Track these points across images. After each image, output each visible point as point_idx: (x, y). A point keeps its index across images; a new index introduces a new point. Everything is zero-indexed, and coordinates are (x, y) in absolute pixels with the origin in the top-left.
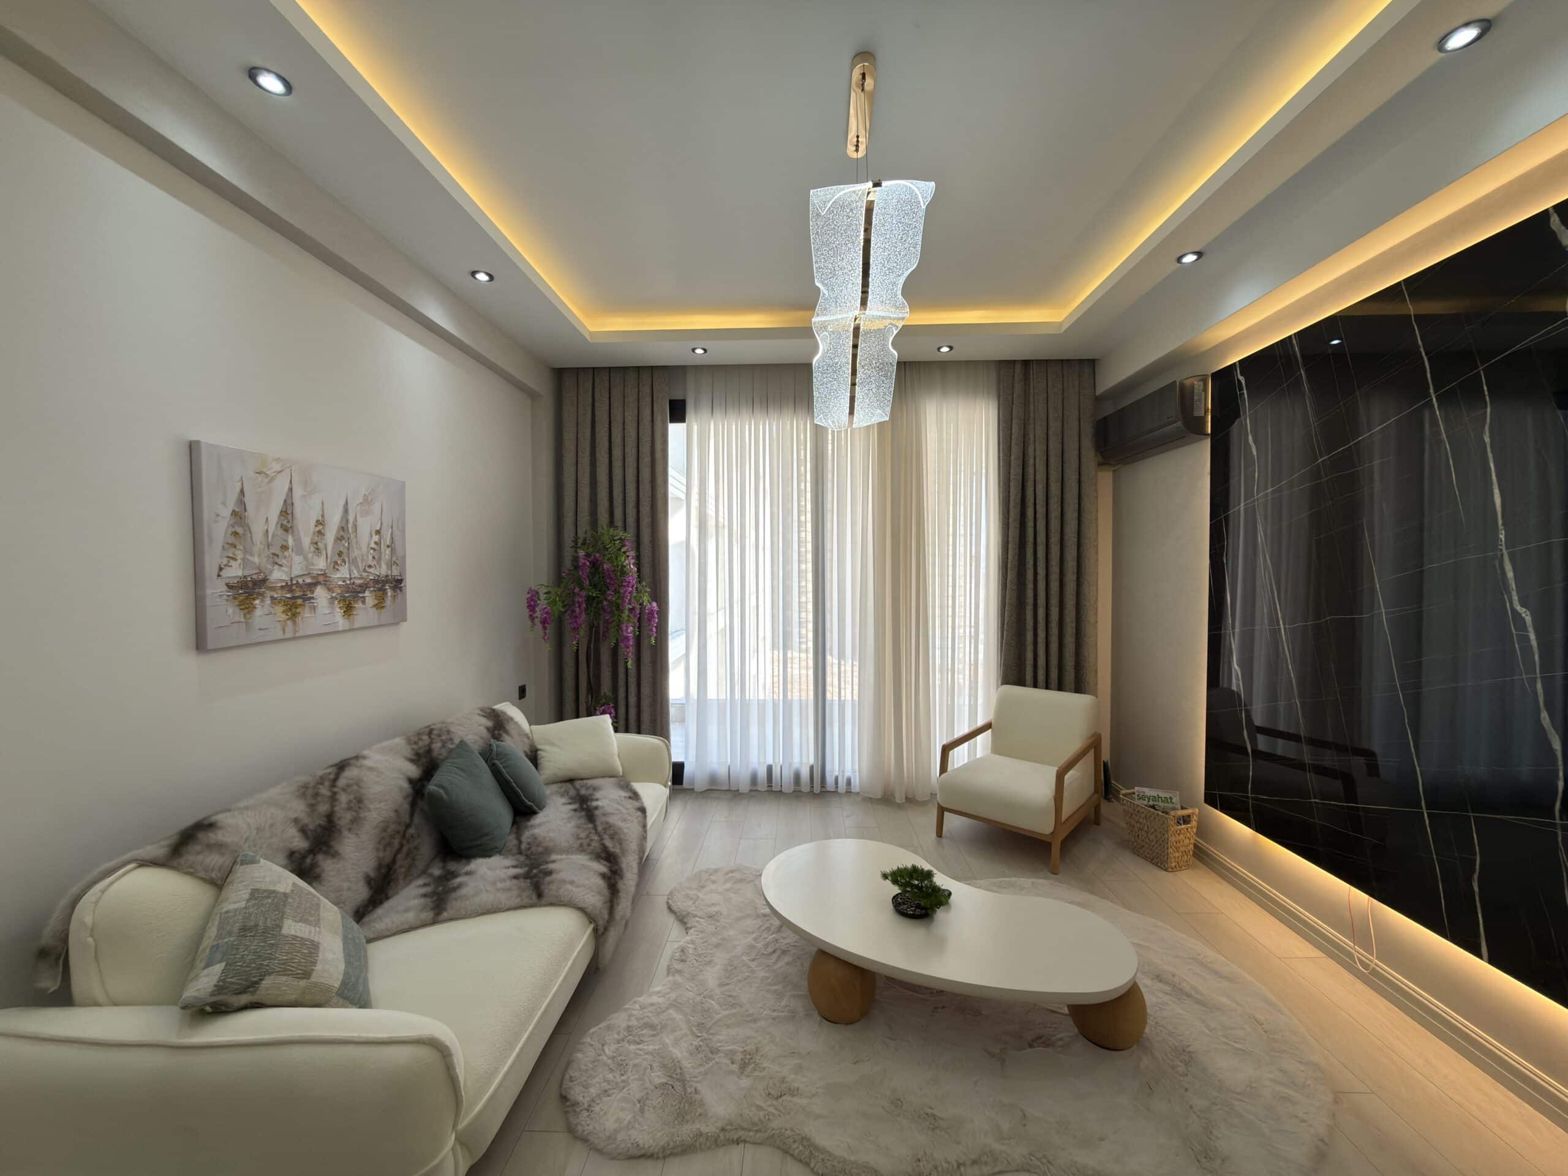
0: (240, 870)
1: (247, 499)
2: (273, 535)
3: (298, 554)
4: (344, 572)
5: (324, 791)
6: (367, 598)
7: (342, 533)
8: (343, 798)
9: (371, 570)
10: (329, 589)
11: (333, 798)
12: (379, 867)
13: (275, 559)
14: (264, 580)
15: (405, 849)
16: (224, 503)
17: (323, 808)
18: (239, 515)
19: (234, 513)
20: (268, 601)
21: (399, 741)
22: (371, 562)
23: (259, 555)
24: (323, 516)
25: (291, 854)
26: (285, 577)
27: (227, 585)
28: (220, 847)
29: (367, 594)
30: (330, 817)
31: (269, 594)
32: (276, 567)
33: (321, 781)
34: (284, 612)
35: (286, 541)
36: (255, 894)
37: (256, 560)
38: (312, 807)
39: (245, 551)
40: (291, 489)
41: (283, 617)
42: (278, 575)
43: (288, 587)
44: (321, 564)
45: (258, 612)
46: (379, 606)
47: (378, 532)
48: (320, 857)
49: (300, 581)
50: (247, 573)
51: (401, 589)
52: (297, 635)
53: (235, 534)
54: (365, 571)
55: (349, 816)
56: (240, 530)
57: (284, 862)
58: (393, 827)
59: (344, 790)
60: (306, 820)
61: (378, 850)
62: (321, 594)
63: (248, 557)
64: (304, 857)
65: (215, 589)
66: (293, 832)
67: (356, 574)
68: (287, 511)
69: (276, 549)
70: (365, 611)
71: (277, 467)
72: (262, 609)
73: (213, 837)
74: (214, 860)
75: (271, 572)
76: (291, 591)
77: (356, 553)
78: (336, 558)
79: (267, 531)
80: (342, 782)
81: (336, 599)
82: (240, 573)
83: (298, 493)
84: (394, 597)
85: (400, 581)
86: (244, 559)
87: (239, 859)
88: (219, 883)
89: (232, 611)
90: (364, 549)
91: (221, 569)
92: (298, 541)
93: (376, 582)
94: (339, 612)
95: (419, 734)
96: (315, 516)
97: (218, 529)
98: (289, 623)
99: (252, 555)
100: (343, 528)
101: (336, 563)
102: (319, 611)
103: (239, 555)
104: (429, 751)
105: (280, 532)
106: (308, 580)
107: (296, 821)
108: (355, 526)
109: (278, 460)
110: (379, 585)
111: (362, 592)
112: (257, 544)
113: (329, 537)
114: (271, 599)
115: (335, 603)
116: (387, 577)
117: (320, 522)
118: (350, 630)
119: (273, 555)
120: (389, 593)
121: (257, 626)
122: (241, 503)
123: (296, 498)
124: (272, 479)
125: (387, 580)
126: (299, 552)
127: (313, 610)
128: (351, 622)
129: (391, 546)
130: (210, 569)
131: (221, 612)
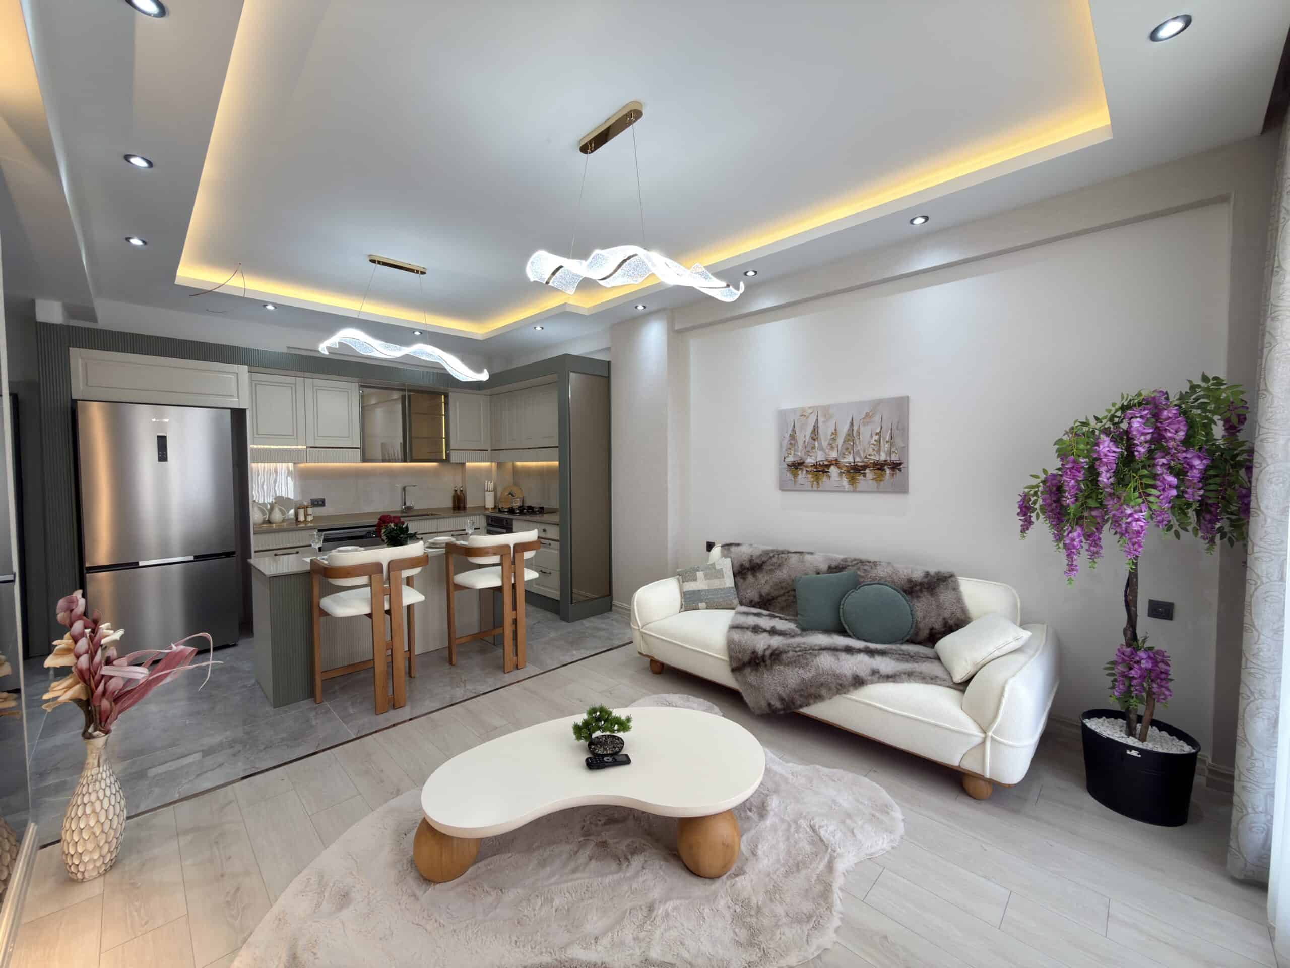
1: (797, 429)
2: (808, 443)
3: (820, 450)
4: (849, 459)
5: (771, 555)
6: (867, 474)
7: (849, 438)
9: (872, 457)
10: (839, 468)
13: (808, 453)
14: (803, 463)
16: (787, 432)
18: (793, 436)
19: (790, 435)
20: (805, 472)
22: (870, 452)
23: (801, 452)
24: (836, 430)
26: (813, 462)
27: (788, 465)
29: (867, 471)
30: (764, 562)
31: (805, 469)
32: (809, 457)
34: (812, 478)
35: (814, 444)
37: (799, 454)
39: (795, 451)
40: (817, 420)
41: (812, 480)
42: (810, 461)
43: (815, 466)
44: (834, 455)
45: (800, 477)
46: (879, 479)
47: (880, 433)
49: (822, 463)
50: (795, 460)
51: (900, 470)
52: (821, 489)
54: (866, 458)
55: (771, 568)
56: (793, 442)
59: (778, 559)
62: (833, 470)
63: (796, 453)
65: (784, 466)
67: (858, 459)
68: (815, 430)
69: (809, 449)
70: (866, 482)
71: (810, 411)
72: (802, 475)
75: (807, 459)
76: (816, 468)
78: (844, 451)
79: (805, 441)
81: (844, 473)
82: (792, 460)
83: (821, 420)
84: (894, 475)
85: (900, 464)
86: (794, 454)
89: (789, 475)
90: (866, 444)
91: (785, 458)
92: (820, 444)
93: (876, 464)
94: (845, 482)
96: (831, 429)
98: (817, 483)
99: (798, 452)
100: (850, 434)
101: (844, 454)
102: (832, 479)
103: (792, 452)
105: (811, 440)
106: (826, 463)
108: (858, 432)
109: (810, 408)
110: (879, 467)
111: (865, 470)
112: (800, 447)
113: (840, 441)
114: (807, 471)
115: (844, 475)
116: (885, 461)
117: (835, 433)
118: (855, 491)
119: (809, 452)
120: (888, 471)
121: (799, 482)
122: (794, 430)
123: (820, 424)
124: (808, 417)
125: (885, 463)
126: (822, 449)
127: (829, 477)
128: (855, 487)
129: (892, 440)
130: (782, 458)
131: (786, 475)
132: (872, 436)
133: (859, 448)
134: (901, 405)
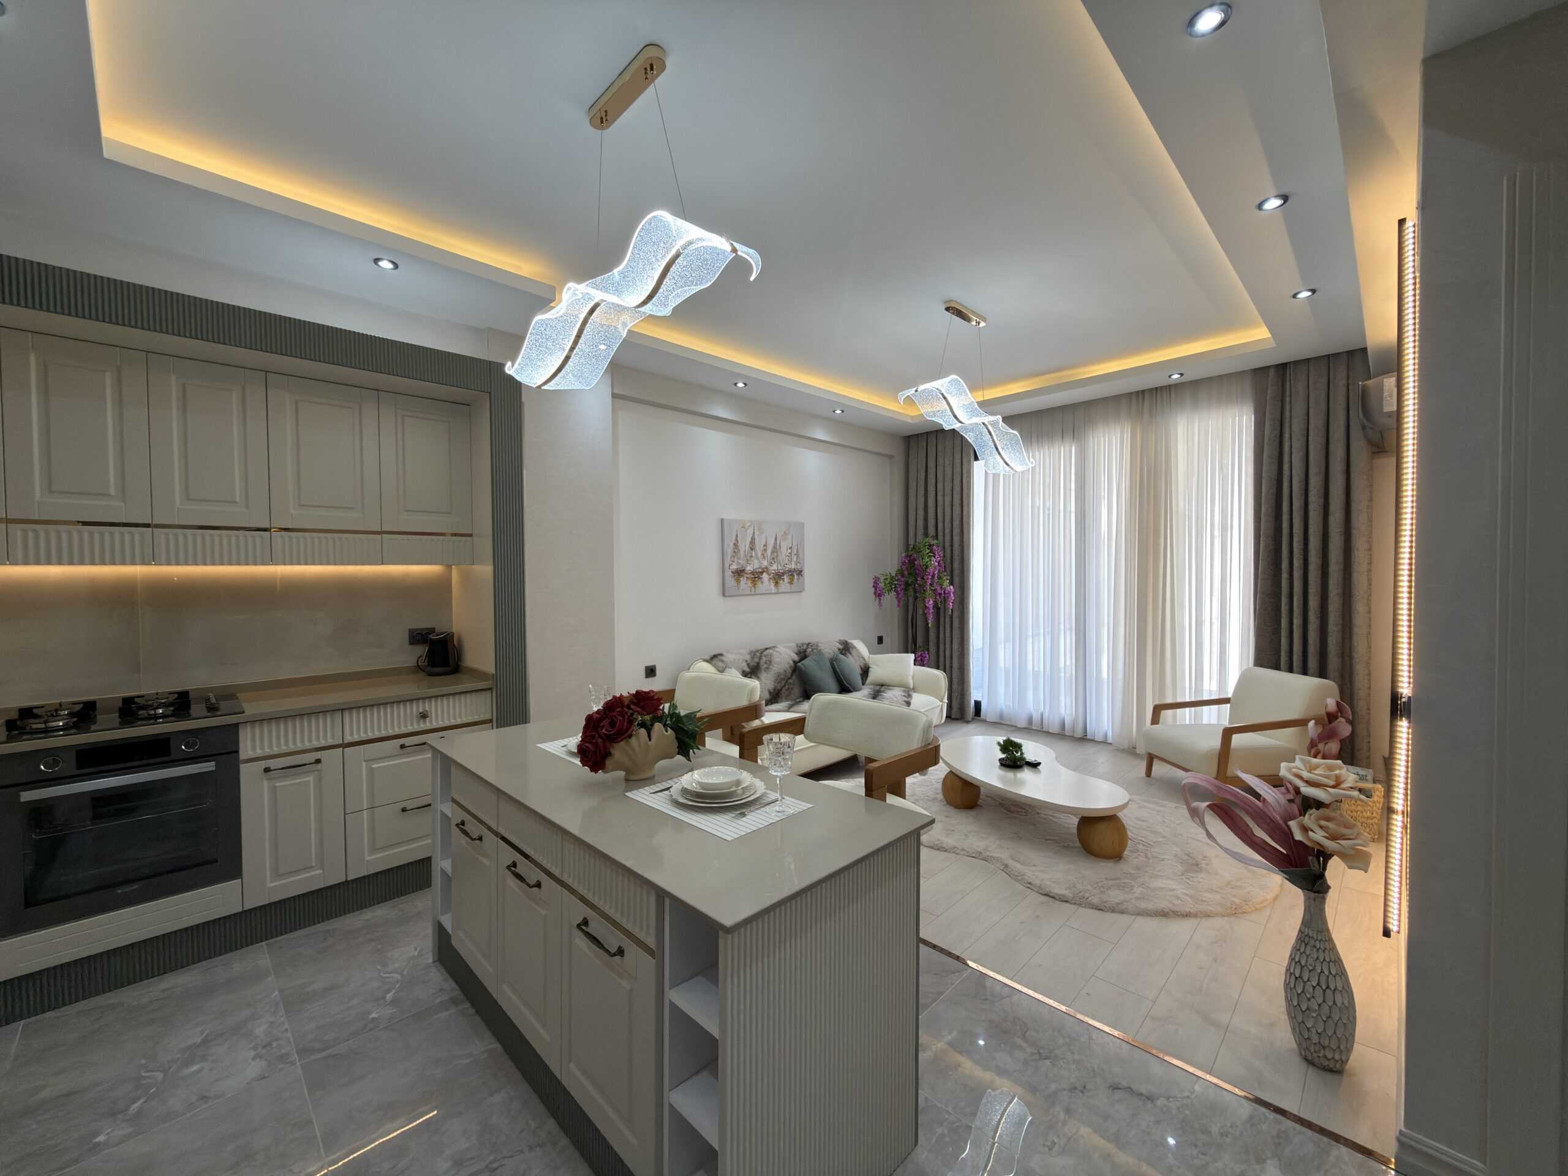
0: (727, 669)
1: (739, 538)
2: (748, 552)
4: (775, 567)
5: (758, 654)
6: (785, 579)
8: (764, 659)
9: (787, 566)
10: (769, 574)
11: (760, 658)
12: (774, 689)
13: (748, 562)
14: (744, 570)
15: (787, 687)
16: (731, 541)
17: (756, 660)
18: (736, 545)
19: (734, 544)
20: (745, 579)
21: (794, 645)
22: (787, 562)
23: (743, 560)
24: (766, 542)
26: (752, 569)
27: (732, 572)
28: (722, 661)
29: (785, 577)
30: (758, 664)
31: (746, 575)
32: (749, 565)
33: (758, 651)
34: (751, 583)
35: (752, 554)
37: (741, 562)
38: (752, 658)
39: (738, 559)
40: (754, 533)
41: (751, 585)
42: (749, 568)
43: (752, 573)
44: (765, 563)
45: (742, 583)
46: (791, 583)
47: (791, 548)
48: (753, 675)
49: (757, 570)
50: (738, 567)
51: (802, 575)
52: (756, 593)
53: (734, 552)
54: (784, 566)
55: (765, 666)
58: (782, 676)
59: (764, 656)
60: (749, 661)
61: (775, 682)
62: (765, 576)
65: (729, 573)
66: (745, 664)
67: (780, 567)
68: (752, 542)
69: (749, 558)
70: (785, 584)
71: (749, 524)
72: (743, 580)
73: (722, 658)
74: (720, 664)
75: (747, 567)
76: (754, 575)
77: (780, 558)
78: (772, 560)
79: (745, 551)
80: (765, 653)
81: (772, 578)
82: (735, 567)
83: (757, 533)
84: (798, 579)
85: (801, 571)
86: (738, 562)
89: (734, 582)
90: (784, 556)
91: (730, 565)
92: (756, 554)
93: (790, 571)
94: (772, 585)
95: (803, 644)
96: (763, 542)
97: (729, 551)
98: (753, 588)
99: (740, 560)
100: (775, 547)
101: (772, 563)
102: (764, 584)
103: (736, 560)
104: (805, 651)
105: (750, 550)
106: (760, 570)
107: (746, 661)
108: (780, 546)
109: (749, 521)
110: (791, 573)
111: (783, 576)
112: (742, 556)
113: (769, 551)
114: (747, 578)
115: (771, 580)
116: (795, 569)
117: (765, 545)
118: (778, 593)
119: (748, 560)
120: (796, 577)
121: (742, 588)
122: (737, 540)
123: (756, 536)
124: (747, 529)
125: (794, 571)
126: (757, 558)
127: (762, 582)
128: (778, 589)
129: (797, 554)
130: (727, 566)
131: (731, 582)
132: (787, 550)
134: (801, 526)
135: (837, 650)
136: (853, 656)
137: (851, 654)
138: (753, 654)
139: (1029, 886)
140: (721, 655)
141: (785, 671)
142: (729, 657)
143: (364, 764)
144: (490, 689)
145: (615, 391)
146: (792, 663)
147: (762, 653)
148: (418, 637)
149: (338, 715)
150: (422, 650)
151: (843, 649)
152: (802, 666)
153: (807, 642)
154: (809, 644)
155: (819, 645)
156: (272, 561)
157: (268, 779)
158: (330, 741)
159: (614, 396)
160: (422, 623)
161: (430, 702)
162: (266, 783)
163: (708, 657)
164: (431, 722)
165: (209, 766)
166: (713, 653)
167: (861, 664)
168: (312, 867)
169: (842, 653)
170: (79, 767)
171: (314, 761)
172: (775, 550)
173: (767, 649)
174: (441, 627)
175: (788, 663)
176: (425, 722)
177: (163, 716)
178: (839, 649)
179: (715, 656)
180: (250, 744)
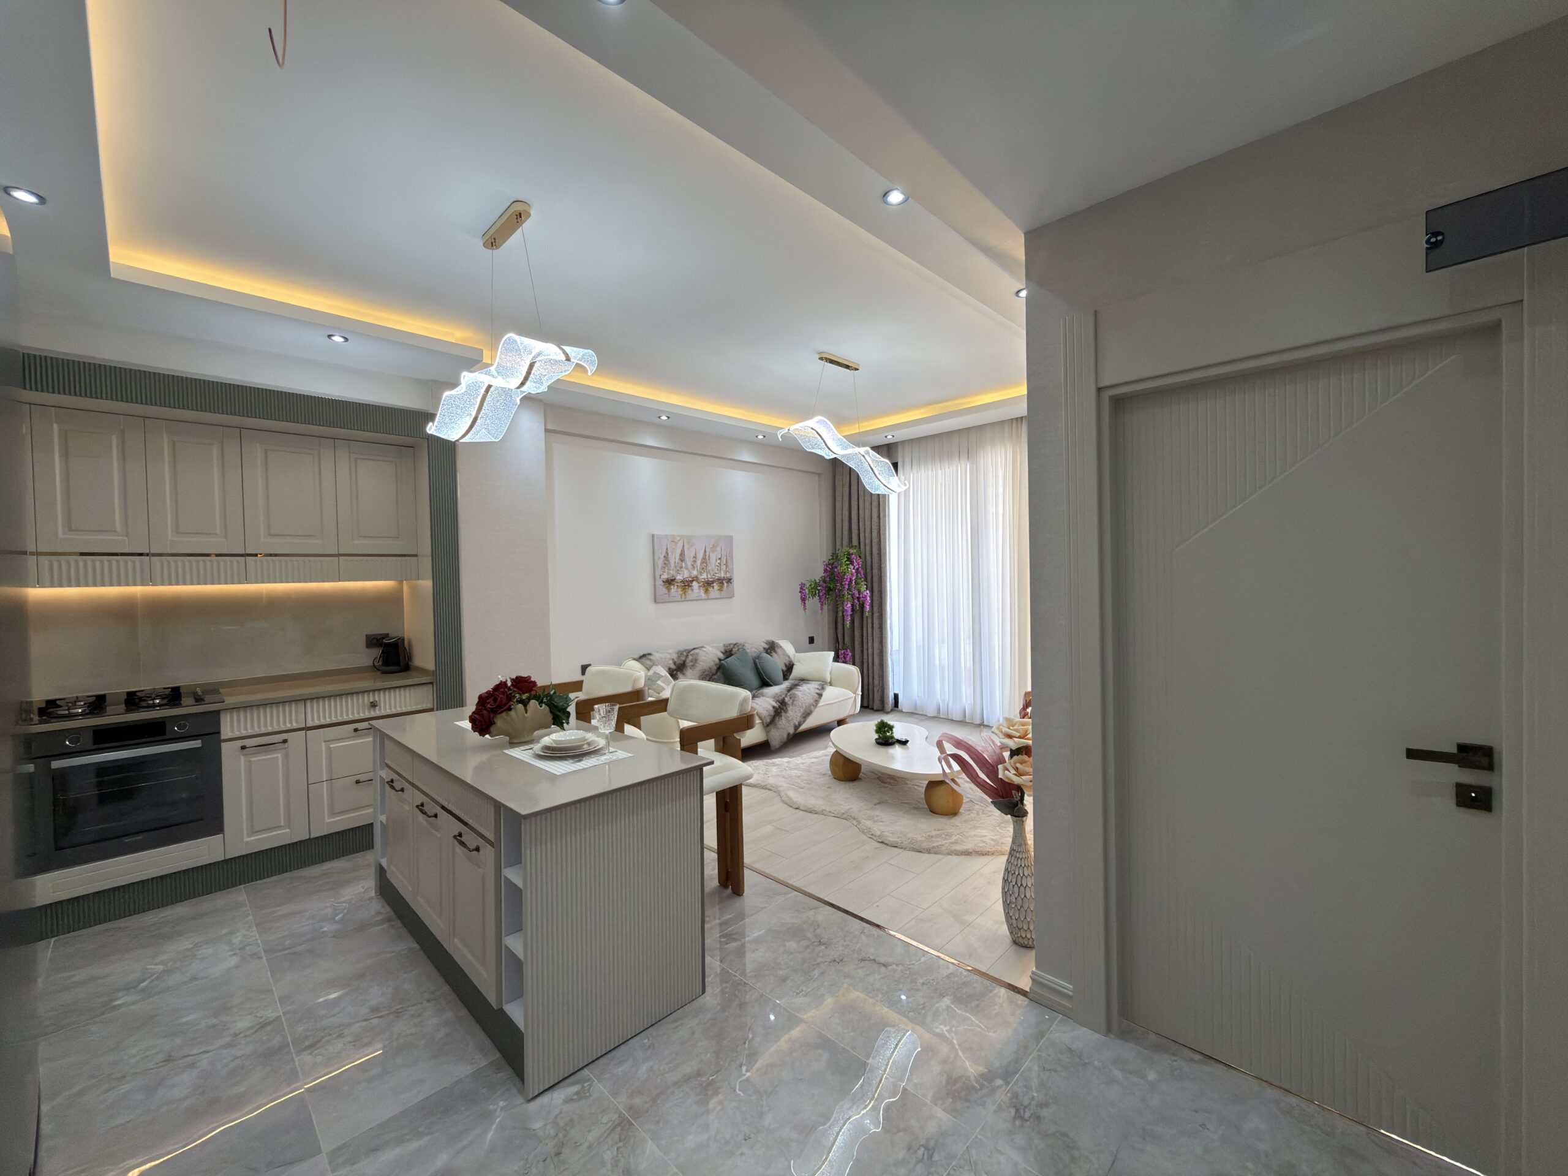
0: (654, 667)
1: (669, 552)
2: (678, 563)
4: (704, 576)
5: (685, 654)
6: (715, 586)
8: (690, 657)
9: (717, 575)
10: (699, 583)
11: (687, 656)
13: (678, 572)
14: (675, 579)
16: (661, 553)
17: (683, 659)
18: (666, 558)
19: (665, 557)
20: (676, 587)
21: (721, 645)
22: (716, 571)
23: (673, 570)
24: (696, 554)
25: (670, 669)
26: (682, 578)
27: (663, 582)
28: (650, 660)
29: (715, 584)
30: (684, 662)
31: (676, 584)
32: (679, 574)
33: (685, 651)
34: (682, 591)
35: (682, 565)
36: (655, 673)
37: (671, 572)
38: (679, 657)
39: (668, 569)
40: (683, 546)
41: (682, 593)
42: (679, 578)
43: (682, 582)
44: (695, 573)
45: (673, 590)
46: (720, 590)
47: (720, 559)
48: (679, 673)
49: (687, 579)
50: (669, 576)
51: (731, 583)
52: (687, 599)
53: (665, 564)
54: (714, 575)
55: (691, 664)
56: (666, 562)
57: (667, 670)
58: (707, 673)
59: (691, 655)
60: (676, 660)
62: (695, 584)
64: (673, 671)
65: (659, 582)
66: (671, 662)
67: (709, 576)
68: (682, 554)
69: (678, 568)
70: (714, 591)
71: (678, 538)
72: (674, 589)
73: (651, 657)
74: (648, 662)
75: (677, 576)
76: (684, 583)
78: (701, 570)
79: (675, 562)
80: (692, 653)
81: (702, 586)
82: (666, 577)
83: (686, 547)
84: (727, 586)
85: (730, 579)
86: (668, 572)
87: (654, 664)
88: (648, 669)
89: (665, 590)
90: (713, 566)
91: (660, 576)
92: (686, 564)
93: (719, 580)
94: (702, 592)
95: (730, 645)
96: (693, 554)
97: (660, 563)
98: (683, 595)
99: (670, 570)
100: (704, 558)
101: (701, 572)
102: (695, 591)
103: (666, 571)
104: (731, 650)
105: (680, 562)
106: (690, 579)
107: (673, 659)
108: (709, 556)
109: (679, 536)
110: (721, 581)
111: (713, 584)
112: (672, 567)
113: (699, 562)
114: (677, 586)
115: (701, 588)
116: (724, 577)
117: (695, 557)
118: (708, 599)
119: (678, 570)
120: (725, 584)
121: (673, 595)
122: (667, 553)
123: (686, 549)
124: (677, 543)
125: (724, 579)
126: (687, 569)
127: (692, 590)
128: (708, 596)
129: (726, 565)
130: (657, 576)
131: (662, 590)
132: (716, 561)
133: (710, 568)
134: (729, 540)
135: (762, 649)
136: (778, 655)
137: (776, 652)
138: (680, 653)
139: (871, 836)
140: (650, 654)
141: (710, 668)
142: (656, 656)
143: (323, 744)
144: (431, 683)
145: (549, 427)
146: (717, 661)
147: (689, 653)
148: (374, 641)
149: (301, 706)
150: (377, 652)
151: (769, 648)
152: (726, 664)
153: (735, 642)
154: (736, 644)
155: (746, 645)
156: (247, 580)
157: (243, 755)
158: (295, 725)
159: (547, 431)
160: (377, 629)
161: (379, 694)
162: (242, 758)
163: (636, 656)
164: (380, 710)
165: (196, 744)
166: (642, 654)
167: (785, 662)
168: (281, 826)
169: (767, 653)
170: (95, 744)
171: (281, 741)
172: (705, 560)
173: (694, 649)
174: (394, 633)
175: (714, 661)
176: (375, 711)
177: (160, 705)
178: (764, 648)
179: (644, 656)
180: (229, 727)
